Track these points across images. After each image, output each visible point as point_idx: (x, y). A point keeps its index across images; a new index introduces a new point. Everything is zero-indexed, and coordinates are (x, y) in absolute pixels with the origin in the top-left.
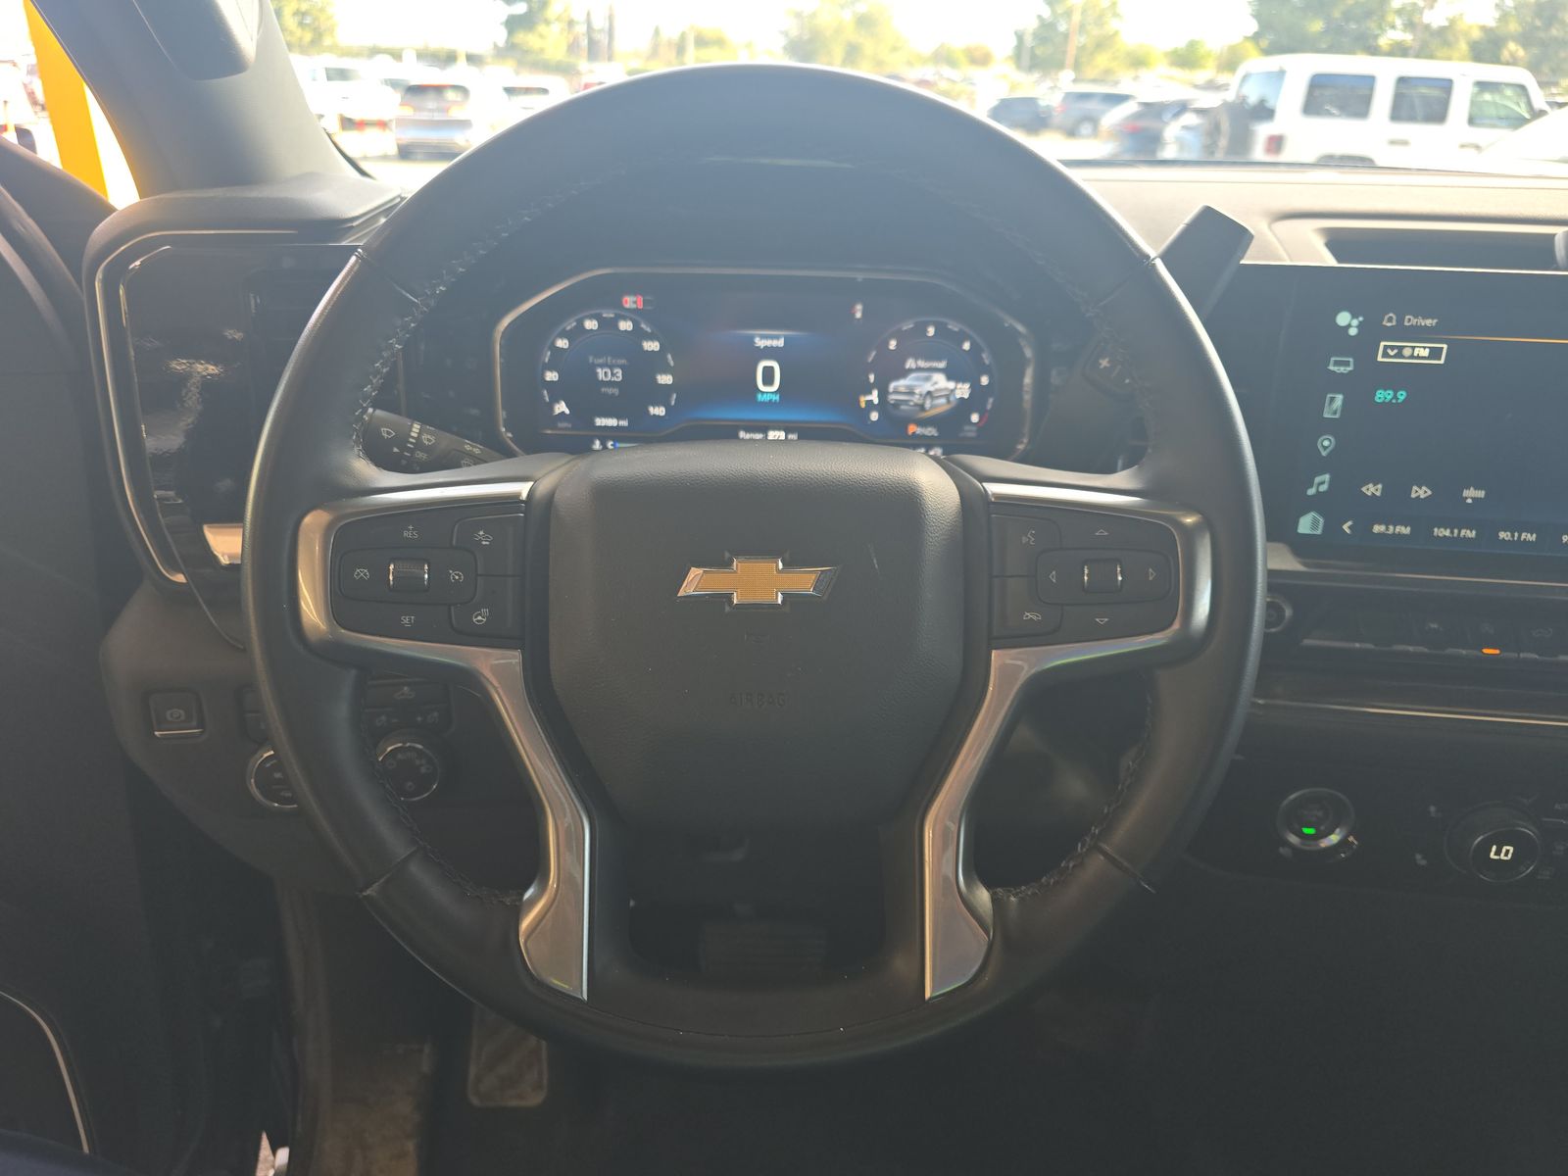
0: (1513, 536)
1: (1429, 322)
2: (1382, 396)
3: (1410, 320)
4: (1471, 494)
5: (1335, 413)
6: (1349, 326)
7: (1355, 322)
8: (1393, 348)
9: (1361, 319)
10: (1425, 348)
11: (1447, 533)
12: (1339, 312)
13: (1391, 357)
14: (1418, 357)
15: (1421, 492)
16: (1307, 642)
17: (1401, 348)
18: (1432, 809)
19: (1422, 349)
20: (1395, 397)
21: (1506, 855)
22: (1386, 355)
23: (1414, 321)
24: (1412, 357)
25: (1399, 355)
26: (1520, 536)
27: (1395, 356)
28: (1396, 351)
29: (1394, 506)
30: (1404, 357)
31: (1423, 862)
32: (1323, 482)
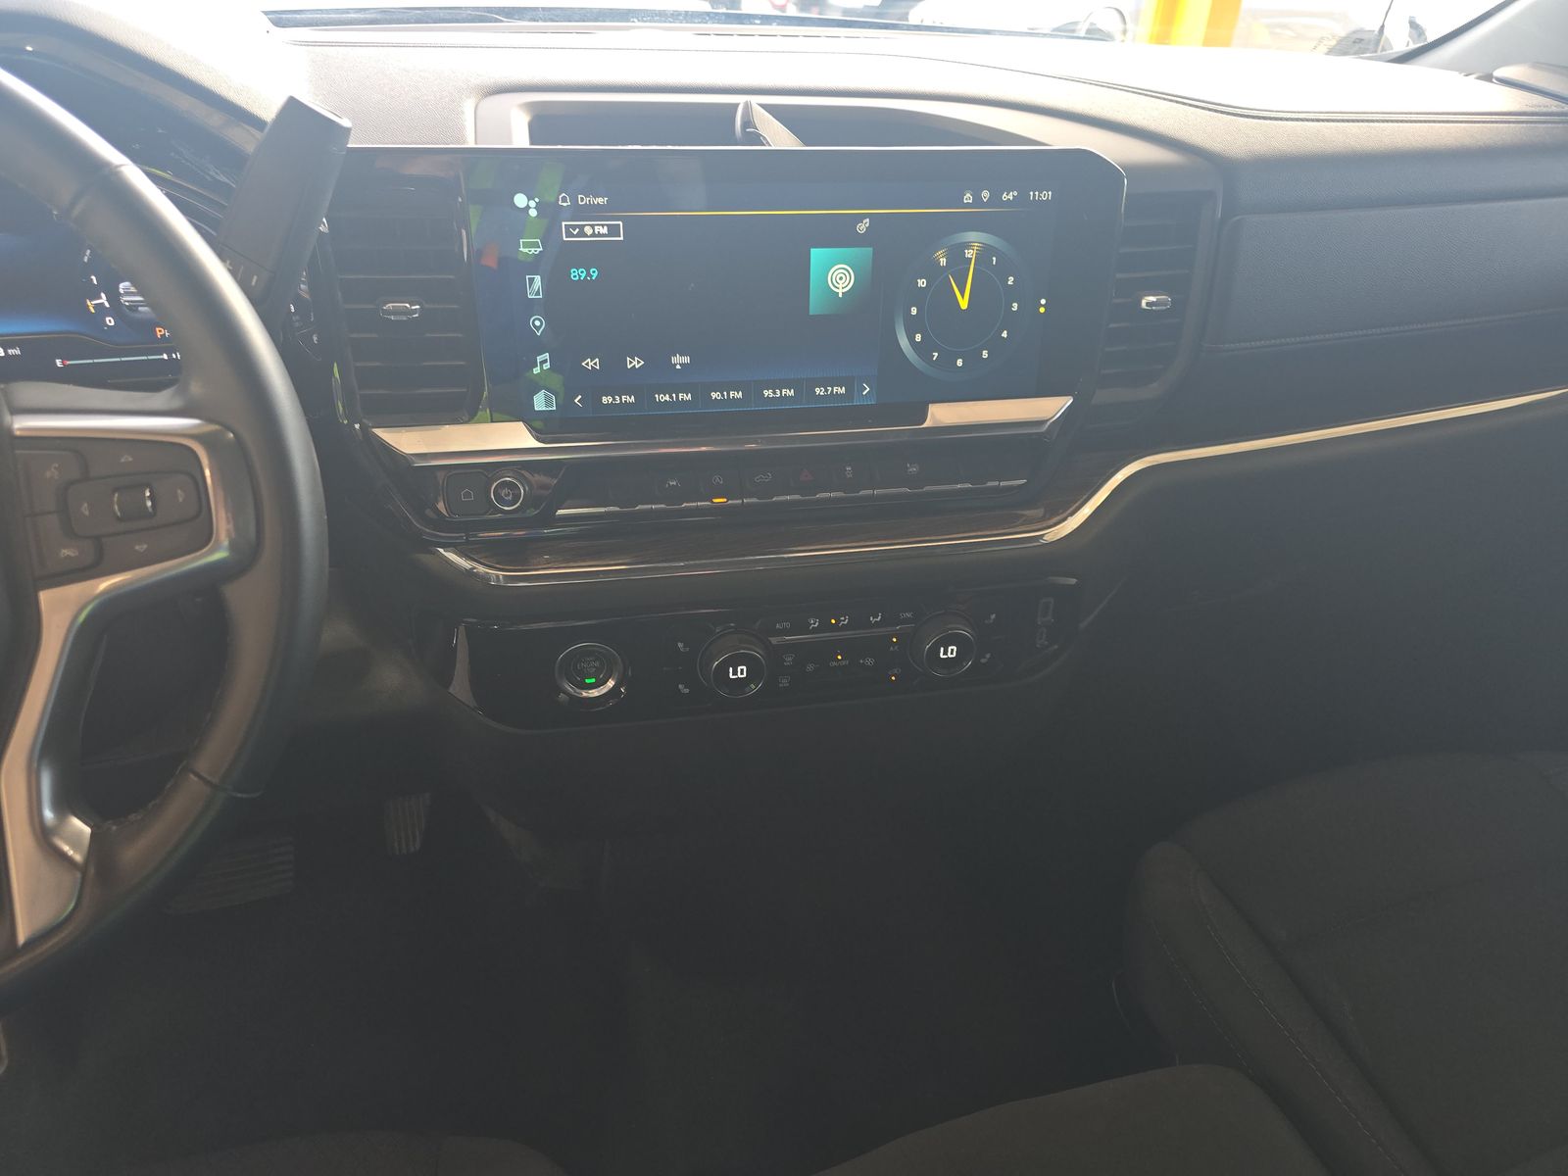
0: (723, 395)
1: (600, 200)
2: (577, 274)
3: (584, 200)
4: (679, 360)
5: (538, 293)
6: (528, 207)
7: (532, 204)
8: (574, 227)
9: (537, 200)
10: (603, 226)
11: (667, 398)
12: (515, 194)
13: (574, 236)
14: (599, 235)
15: (636, 363)
16: (560, 512)
17: (582, 227)
18: (680, 645)
19: (601, 227)
20: (588, 274)
21: (742, 673)
22: (569, 234)
23: (587, 200)
24: (593, 235)
25: (582, 234)
26: (728, 394)
27: (577, 236)
28: (577, 230)
29: (614, 378)
30: (586, 236)
31: (687, 691)
32: (543, 363)
